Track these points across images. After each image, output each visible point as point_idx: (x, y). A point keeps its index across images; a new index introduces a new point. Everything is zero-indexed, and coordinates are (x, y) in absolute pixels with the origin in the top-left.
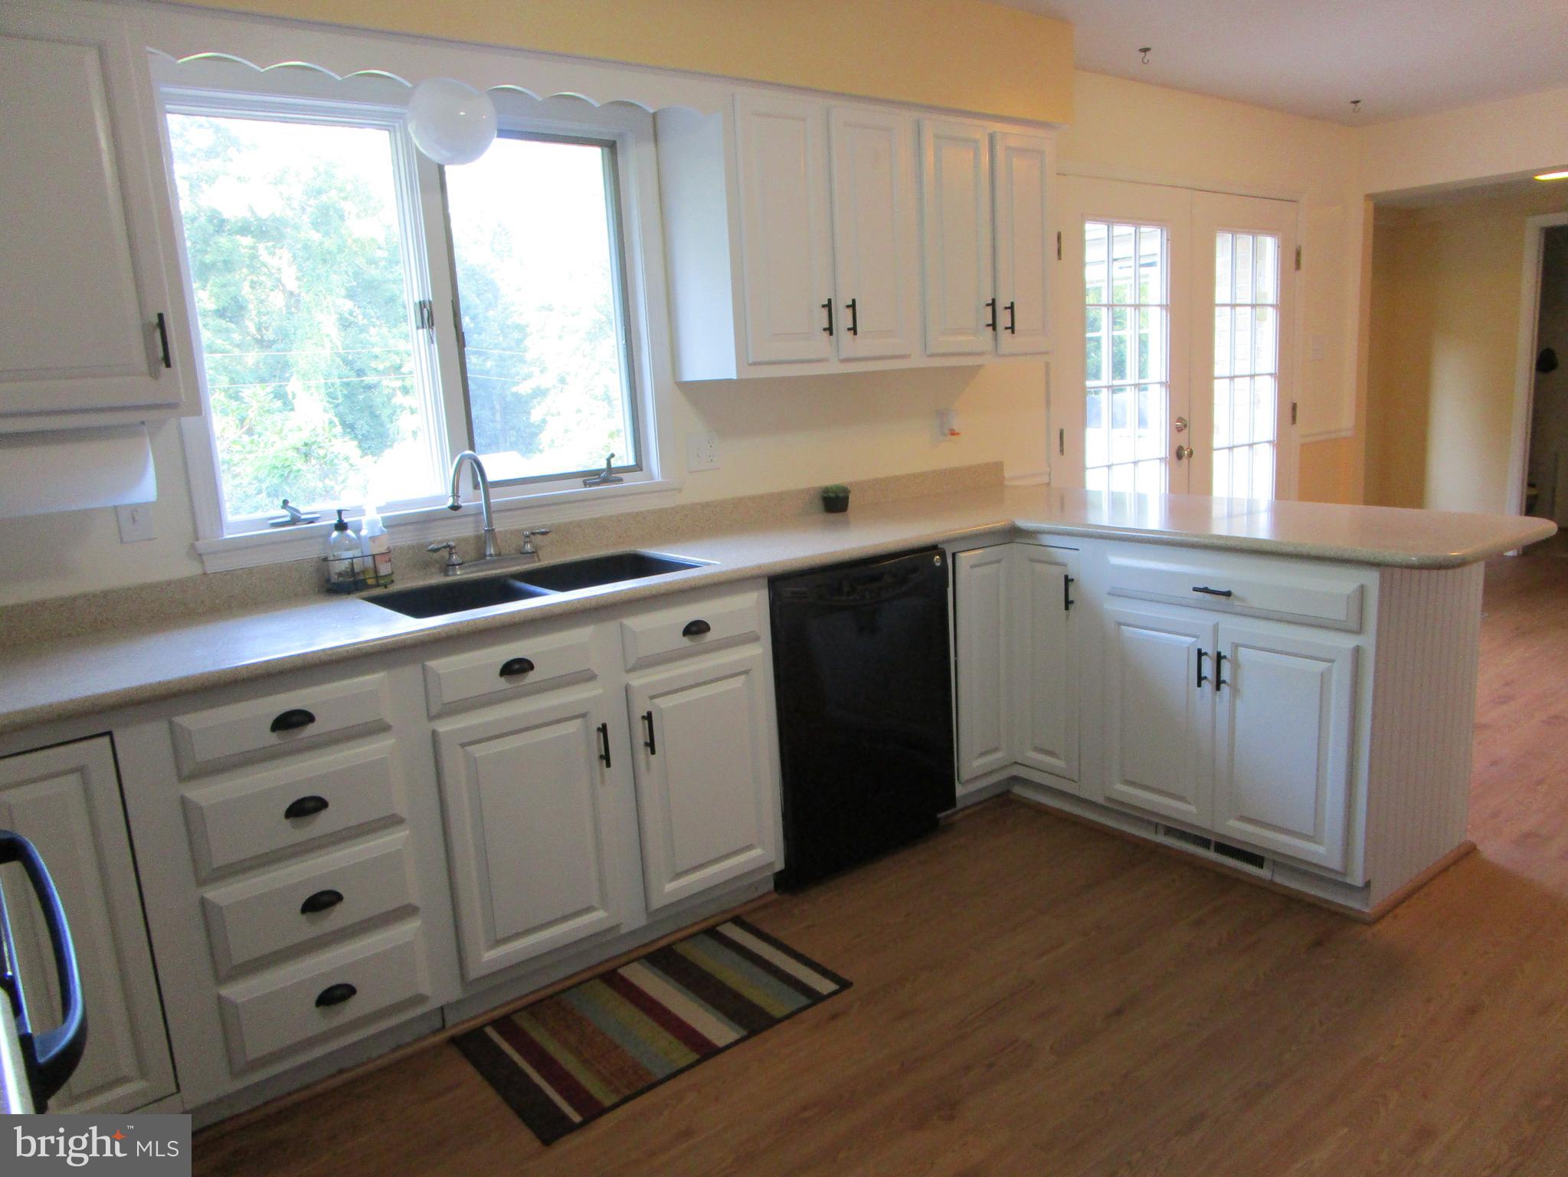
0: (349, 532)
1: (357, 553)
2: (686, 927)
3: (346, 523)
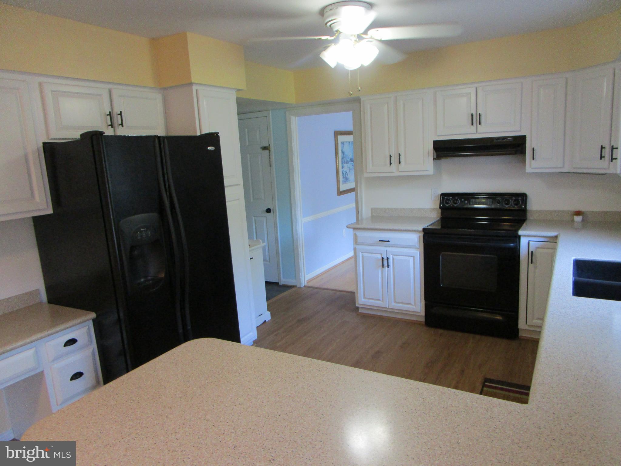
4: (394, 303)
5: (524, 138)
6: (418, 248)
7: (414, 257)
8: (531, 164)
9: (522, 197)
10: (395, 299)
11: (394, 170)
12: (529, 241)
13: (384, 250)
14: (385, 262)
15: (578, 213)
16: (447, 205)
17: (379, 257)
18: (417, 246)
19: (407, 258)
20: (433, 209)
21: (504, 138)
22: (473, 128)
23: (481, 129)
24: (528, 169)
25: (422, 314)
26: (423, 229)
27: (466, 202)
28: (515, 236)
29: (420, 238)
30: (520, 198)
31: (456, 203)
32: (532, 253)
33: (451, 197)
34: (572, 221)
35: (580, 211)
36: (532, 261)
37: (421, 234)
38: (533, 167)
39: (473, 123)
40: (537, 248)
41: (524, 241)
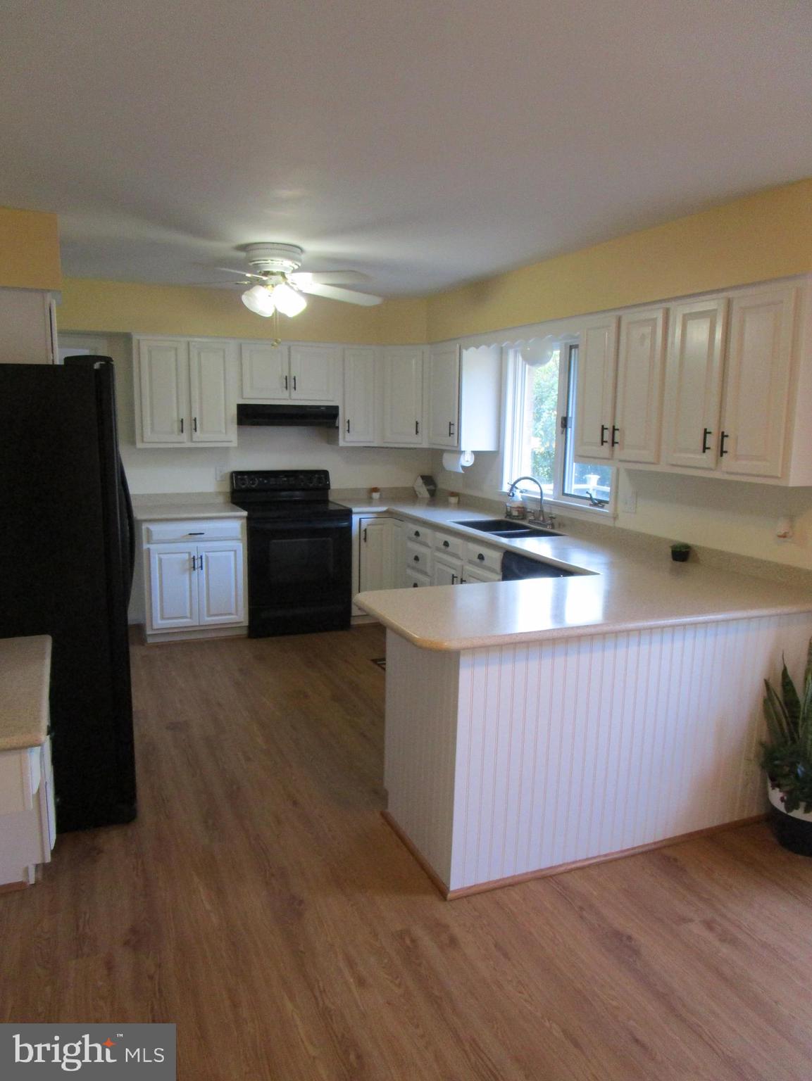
4: (208, 617)
5: (336, 408)
6: (239, 539)
7: (235, 551)
8: (344, 437)
9: (323, 475)
10: (208, 610)
11: (184, 440)
12: (360, 519)
13: (193, 547)
14: (195, 564)
15: (375, 490)
16: (243, 486)
17: (186, 556)
18: (240, 536)
19: (227, 553)
20: (220, 493)
21: (318, 407)
22: (286, 394)
23: (295, 395)
24: (342, 443)
25: (246, 623)
26: (249, 514)
27: (265, 481)
28: (348, 514)
29: (242, 525)
30: (322, 476)
31: (253, 484)
32: (365, 530)
33: (246, 477)
34: (371, 498)
35: (376, 488)
36: (365, 539)
37: (245, 521)
38: (347, 440)
39: (286, 388)
40: (368, 525)
41: (355, 519)
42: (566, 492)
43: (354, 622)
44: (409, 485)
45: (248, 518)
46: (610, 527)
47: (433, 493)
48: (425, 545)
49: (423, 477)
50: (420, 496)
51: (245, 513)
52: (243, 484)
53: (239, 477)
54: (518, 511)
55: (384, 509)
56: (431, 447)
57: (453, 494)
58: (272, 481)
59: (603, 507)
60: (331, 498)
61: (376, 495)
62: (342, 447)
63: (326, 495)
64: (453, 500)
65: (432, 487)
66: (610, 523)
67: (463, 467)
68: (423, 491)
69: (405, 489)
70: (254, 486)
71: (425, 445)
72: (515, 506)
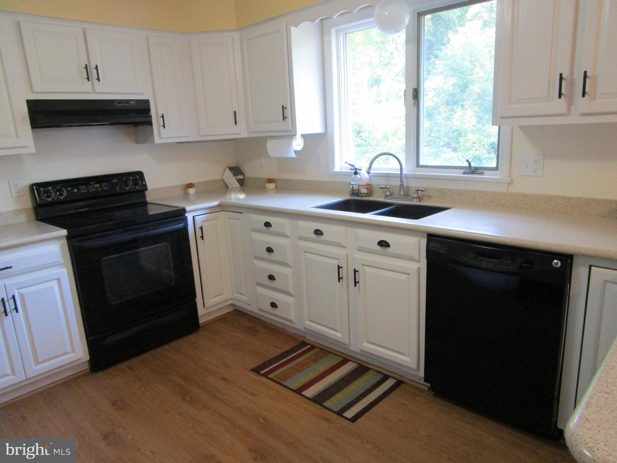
0: (358, 176)
1: (355, 183)
2: (383, 369)
3: (358, 172)
4: (36, 365)
5: (147, 102)
6: (63, 264)
7: (58, 280)
8: (160, 134)
10: (35, 357)
12: (193, 217)
14: (6, 307)
15: (190, 186)
16: (48, 199)
18: (62, 261)
19: (47, 285)
21: (126, 102)
22: (88, 86)
23: (98, 88)
24: (157, 140)
25: (88, 358)
26: (68, 232)
27: (75, 191)
28: (180, 214)
29: (62, 246)
30: (138, 177)
31: (61, 195)
32: (201, 228)
33: (50, 188)
34: (187, 194)
35: (191, 184)
36: (202, 237)
37: (65, 241)
38: (163, 136)
39: (88, 79)
40: (203, 222)
41: (189, 216)
42: (421, 163)
43: (201, 321)
44: (219, 177)
45: (69, 238)
46: (504, 194)
47: (242, 182)
48: (283, 235)
49: (231, 169)
50: (230, 186)
51: (64, 232)
52: (48, 197)
53: (42, 189)
54: (367, 188)
55: (215, 203)
56: (250, 136)
57: (270, 181)
58: (83, 189)
59: (482, 174)
60: (148, 199)
61: (192, 191)
62: (158, 144)
63: (144, 196)
64: (271, 186)
65: (241, 177)
66: (502, 189)
67: (296, 152)
68: (232, 181)
69: (215, 181)
70: (62, 198)
71: (244, 135)
72: (364, 184)
